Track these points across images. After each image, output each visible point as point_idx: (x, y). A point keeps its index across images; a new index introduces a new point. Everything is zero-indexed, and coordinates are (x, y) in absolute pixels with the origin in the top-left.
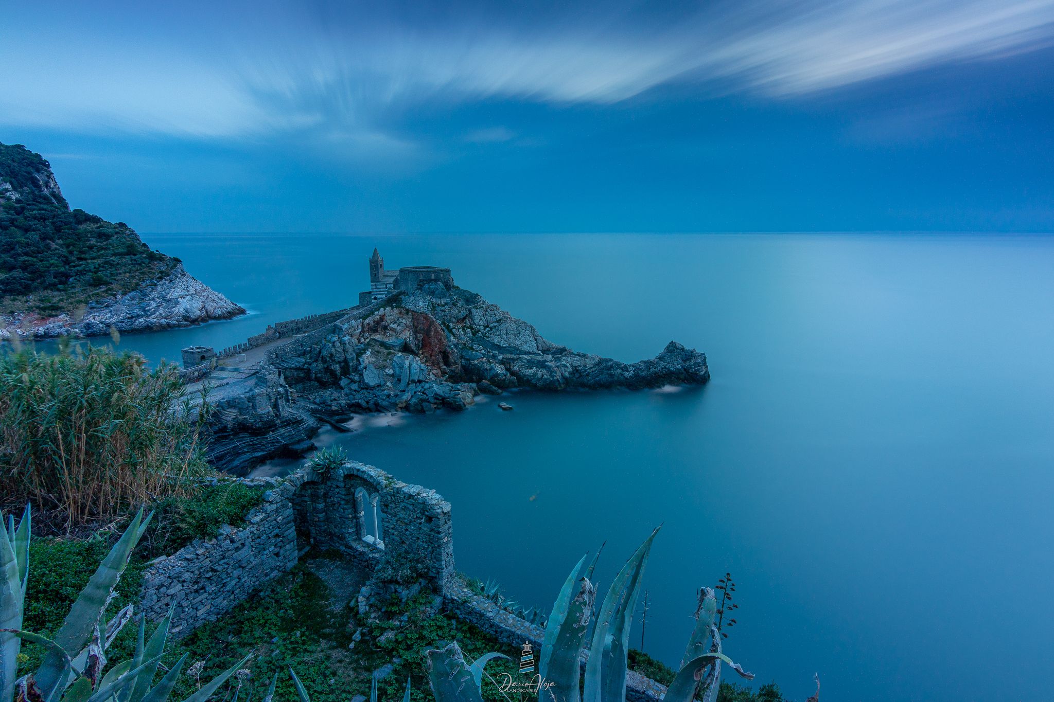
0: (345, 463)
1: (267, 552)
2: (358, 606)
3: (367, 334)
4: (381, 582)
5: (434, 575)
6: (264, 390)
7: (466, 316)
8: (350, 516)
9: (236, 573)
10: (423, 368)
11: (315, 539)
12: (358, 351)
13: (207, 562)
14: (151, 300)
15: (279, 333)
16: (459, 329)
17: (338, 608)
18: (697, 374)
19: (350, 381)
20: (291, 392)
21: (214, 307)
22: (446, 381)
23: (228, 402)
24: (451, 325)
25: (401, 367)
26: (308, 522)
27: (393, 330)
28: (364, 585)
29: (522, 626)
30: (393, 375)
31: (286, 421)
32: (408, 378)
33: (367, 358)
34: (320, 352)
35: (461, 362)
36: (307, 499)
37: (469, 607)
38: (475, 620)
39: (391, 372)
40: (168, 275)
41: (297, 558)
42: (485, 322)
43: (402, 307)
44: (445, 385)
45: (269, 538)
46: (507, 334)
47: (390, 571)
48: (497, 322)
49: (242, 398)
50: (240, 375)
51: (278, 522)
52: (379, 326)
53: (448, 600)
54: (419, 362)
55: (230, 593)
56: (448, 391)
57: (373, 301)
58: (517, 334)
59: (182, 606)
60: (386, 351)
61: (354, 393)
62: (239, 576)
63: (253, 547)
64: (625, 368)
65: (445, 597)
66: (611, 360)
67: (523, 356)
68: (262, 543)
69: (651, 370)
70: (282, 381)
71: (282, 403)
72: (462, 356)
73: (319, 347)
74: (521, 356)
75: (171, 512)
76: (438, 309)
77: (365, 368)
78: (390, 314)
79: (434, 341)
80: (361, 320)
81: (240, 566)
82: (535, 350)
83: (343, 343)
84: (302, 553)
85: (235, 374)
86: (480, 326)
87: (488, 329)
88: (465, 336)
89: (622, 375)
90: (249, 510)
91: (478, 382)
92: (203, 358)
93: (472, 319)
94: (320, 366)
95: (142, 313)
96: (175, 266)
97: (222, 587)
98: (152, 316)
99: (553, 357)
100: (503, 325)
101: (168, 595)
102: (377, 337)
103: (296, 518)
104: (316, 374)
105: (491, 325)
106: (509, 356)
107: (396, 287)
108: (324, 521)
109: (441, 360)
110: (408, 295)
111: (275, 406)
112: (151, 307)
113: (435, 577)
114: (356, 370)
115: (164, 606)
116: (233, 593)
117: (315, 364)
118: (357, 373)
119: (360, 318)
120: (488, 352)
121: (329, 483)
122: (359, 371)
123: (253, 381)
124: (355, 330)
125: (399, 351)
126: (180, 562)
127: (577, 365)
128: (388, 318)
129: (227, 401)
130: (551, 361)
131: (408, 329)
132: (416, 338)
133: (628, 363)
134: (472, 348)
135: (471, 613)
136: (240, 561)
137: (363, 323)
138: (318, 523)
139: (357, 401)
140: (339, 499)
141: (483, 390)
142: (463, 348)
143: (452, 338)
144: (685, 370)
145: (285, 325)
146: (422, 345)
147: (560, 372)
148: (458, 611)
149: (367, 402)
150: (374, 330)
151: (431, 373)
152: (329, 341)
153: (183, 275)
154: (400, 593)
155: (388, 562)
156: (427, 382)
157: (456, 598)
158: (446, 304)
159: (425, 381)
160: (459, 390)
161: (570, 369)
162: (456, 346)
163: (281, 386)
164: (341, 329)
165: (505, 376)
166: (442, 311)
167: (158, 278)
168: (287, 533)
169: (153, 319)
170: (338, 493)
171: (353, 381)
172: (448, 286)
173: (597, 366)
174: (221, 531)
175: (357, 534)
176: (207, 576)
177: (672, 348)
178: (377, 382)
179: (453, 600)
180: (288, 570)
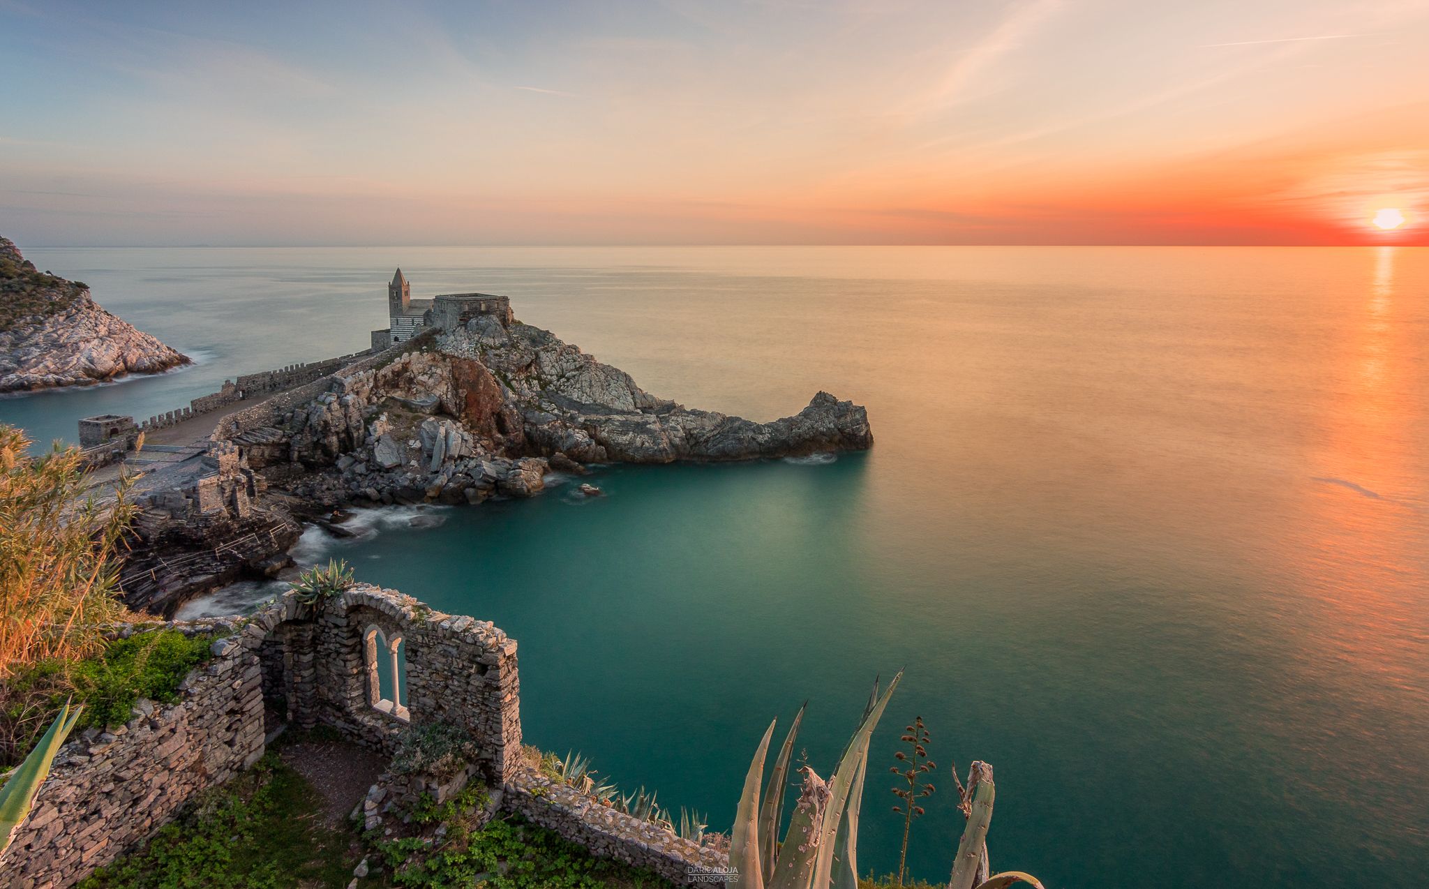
0: (349, 588)
1: (214, 739)
2: (365, 817)
3: (382, 391)
4: (405, 775)
5: (489, 757)
6: (214, 479)
7: (532, 362)
8: (355, 671)
9: (157, 781)
10: (466, 438)
11: (294, 712)
12: (368, 416)
13: (108, 766)
14: (31, 345)
15: (243, 391)
16: (521, 381)
17: (330, 825)
18: (855, 435)
19: (352, 460)
20: (258, 481)
21: (137, 355)
22: (501, 455)
23: (153, 500)
24: (510, 376)
25: (433, 438)
26: (284, 686)
27: (423, 384)
28: (375, 781)
29: (627, 825)
30: (420, 449)
31: (248, 524)
32: (443, 452)
33: (382, 426)
34: (307, 419)
35: (524, 428)
36: (284, 648)
37: (544, 803)
38: (554, 825)
39: (417, 445)
40: (65, 309)
41: (263, 747)
42: (559, 370)
43: (436, 351)
44: (499, 462)
45: (219, 716)
46: (591, 386)
47: (419, 756)
48: (577, 369)
49: (176, 492)
50: (174, 457)
51: (234, 689)
52: (401, 379)
53: (511, 794)
54: (461, 429)
55: (145, 816)
56: (504, 471)
57: (393, 343)
58: (606, 387)
59: (55, 847)
60: (410, 415)
61: (359, 478)
62: (162, 784)
63: (189, 734)
64: (759, 429)
65: (506, 791)
66: (738, 419)
67: (615, 416)
68: (205, 726)
69: (794, 431)
70: (244, 463)
71: (242, 496)
72: (525, 418)
73: (306, 411)
74: (611, 416)
75: (49, 685)
76: (491, 353)
77: (378, 441)
78: (417, 361)
79: (484, 399)
80: (374, 370)
81: (165, 768)
82: (631, 408)
83: (344, 405)
84: (274, 736)
85: (167, 456)
86: (551, 375)
87: (564, 379)
88: (529, 391)
89: (754, 439)
90: (185, 672)
91: (549, 455)
92: (114, 432)
93: (540, 366)
94: (309, 439)
95: (15, 365)
96: (78, 294)
97: (130, 807)
98: (32, 371)
99: (657, 417)
100: (585, 374)
101: (31, 830)
102: (398, 394)
103: (264, 681)
104: (299, 452)
105: (568, 375)
106: (594, 417)
107: (429, 323)
108: (311, 682)
109: (494, 426)
110: (445, 334)
111: (232, 503)
112: (30, 357)
113: (492, 760)
114: (363, 443)
115: (23, 850)
116: (149, 815)
117: (298, 437)
118: (365, 449)
119: (371, 368)
120: (564, 412)
121: (321, 621)
122: (368, 445)
123: (194, 467)
124: (363, 385)
125: (431, 414)
126: (58, 770)
127: (691, 427)
128: (415, 367)
129: (150, 498)
130: (655, 422)
131: (444, 382)
132: (456, 395)
133: (761, 422)
134: (540, 409)
135: (547, 812)
136: (165, 758)
137: (376, 374)
138: (300, 686)
139: (363, 490)
140: (338, 645)
141: (555, 467)
142: (526, 408)
143: (510, 394)
144: (839, 429)
145: (252, 379)
146: (466, 404)
147: (668, 437)
148: (525, 811)
149: (379, 492)
150: (393, 383)
151: (478, 445)
152: (323, 403)
153: (88, 308)
154: (434, 790)
155: (415, 742)
156: (473, 458)
157: (523, 790)
158: (503, 345)
159: (469, 457)
160: (520, 468)
161: (681, 433)
162: (516, 404)
163: (242, 470)
164: (342, 385)
165: (588, 445)
166: (496, 355)
167: (47, 312)
168: (248, 707)
169: (33, 374)
170: (337, 635)
171: (357, 461)
172: (505, 322)
173: (719, 429)
174: (136, 711)
175: (365, 699)
176: (106, 789)
177: (822, 400)
178: (395, 460)
179: (519, 794)
180: (246, 768)
